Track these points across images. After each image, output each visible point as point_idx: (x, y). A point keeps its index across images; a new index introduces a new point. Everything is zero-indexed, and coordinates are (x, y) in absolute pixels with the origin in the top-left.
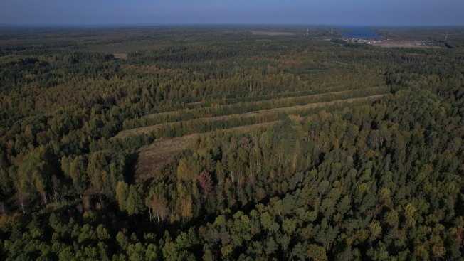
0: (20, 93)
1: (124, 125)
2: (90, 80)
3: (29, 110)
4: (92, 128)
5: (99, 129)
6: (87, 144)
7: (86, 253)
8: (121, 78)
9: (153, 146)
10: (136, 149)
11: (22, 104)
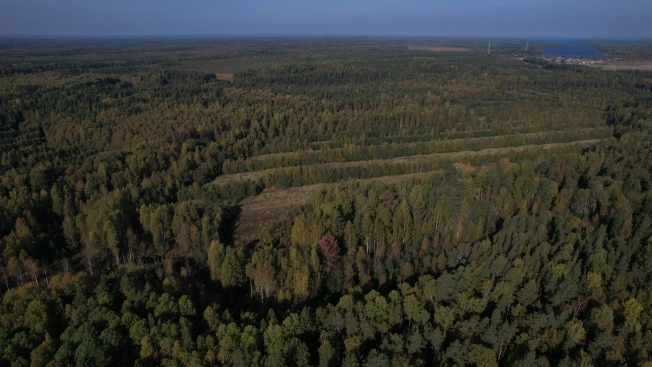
0: (95, 121)
1: (224, 168)
2: (183, 107)
3: (105, 144)
4: (181, 170)
5: (191, 172)
6: (174, 191)
7: (163, 330)
8: (224, 105)
9: (261, 197)
10: (238, 201)
11: (96, 135)
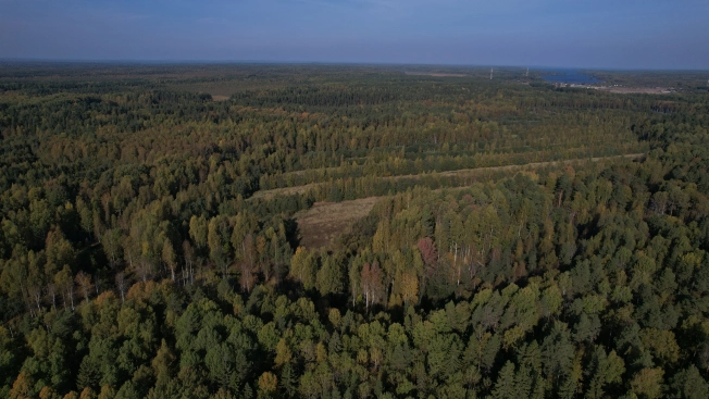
0: (95, 136)
1: (262, 183)
2: (194, 124)
3: (113, 161)
4: (217, 183)
5: (227, 186)
6: (215, 205)
8: (238, 122)
9: (314, 211)
10: (290, 214)
11: (102, 151)
